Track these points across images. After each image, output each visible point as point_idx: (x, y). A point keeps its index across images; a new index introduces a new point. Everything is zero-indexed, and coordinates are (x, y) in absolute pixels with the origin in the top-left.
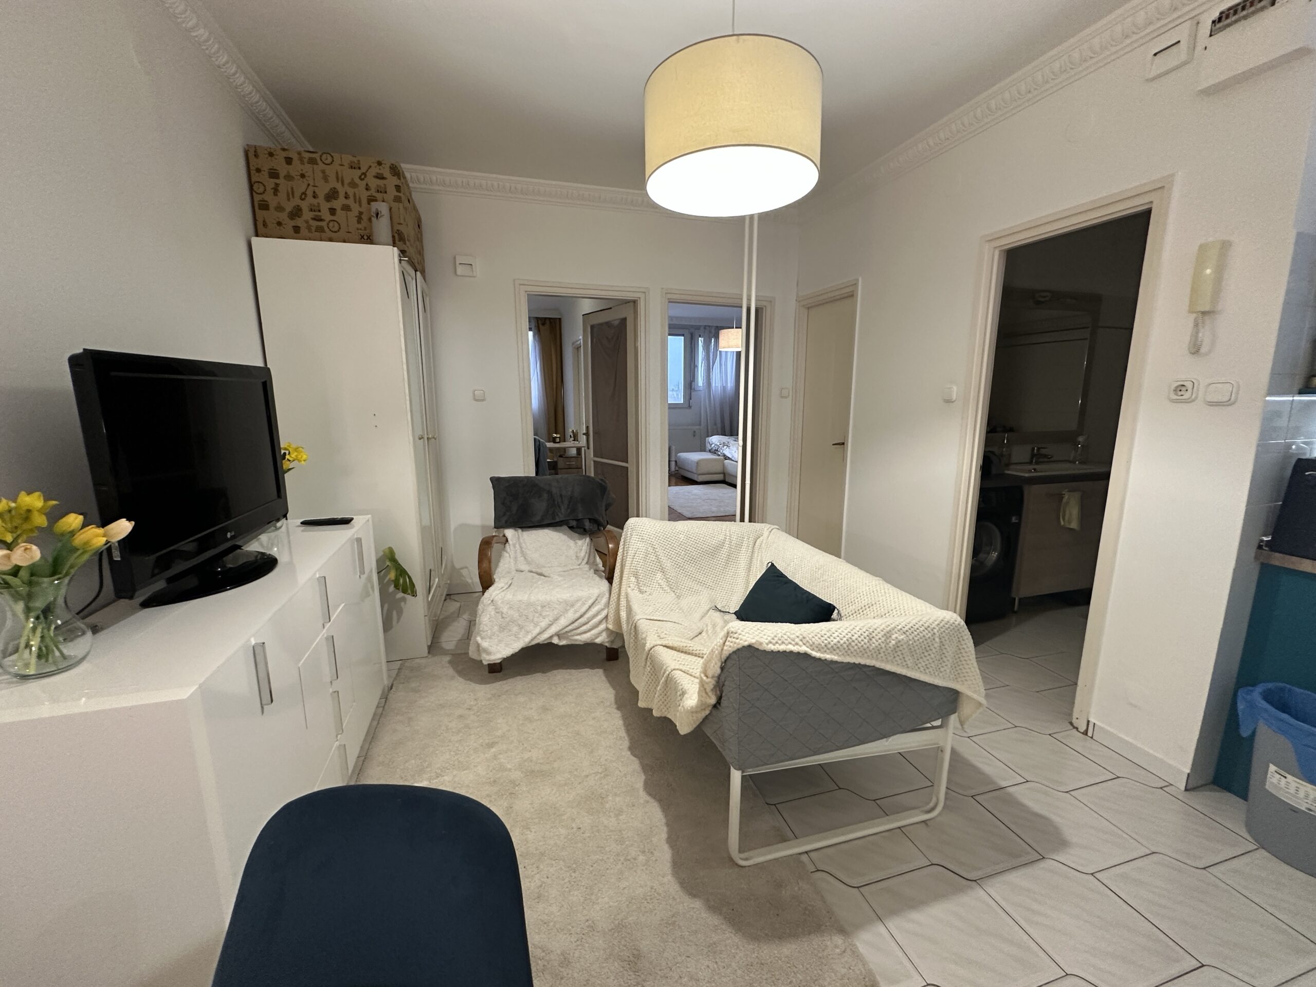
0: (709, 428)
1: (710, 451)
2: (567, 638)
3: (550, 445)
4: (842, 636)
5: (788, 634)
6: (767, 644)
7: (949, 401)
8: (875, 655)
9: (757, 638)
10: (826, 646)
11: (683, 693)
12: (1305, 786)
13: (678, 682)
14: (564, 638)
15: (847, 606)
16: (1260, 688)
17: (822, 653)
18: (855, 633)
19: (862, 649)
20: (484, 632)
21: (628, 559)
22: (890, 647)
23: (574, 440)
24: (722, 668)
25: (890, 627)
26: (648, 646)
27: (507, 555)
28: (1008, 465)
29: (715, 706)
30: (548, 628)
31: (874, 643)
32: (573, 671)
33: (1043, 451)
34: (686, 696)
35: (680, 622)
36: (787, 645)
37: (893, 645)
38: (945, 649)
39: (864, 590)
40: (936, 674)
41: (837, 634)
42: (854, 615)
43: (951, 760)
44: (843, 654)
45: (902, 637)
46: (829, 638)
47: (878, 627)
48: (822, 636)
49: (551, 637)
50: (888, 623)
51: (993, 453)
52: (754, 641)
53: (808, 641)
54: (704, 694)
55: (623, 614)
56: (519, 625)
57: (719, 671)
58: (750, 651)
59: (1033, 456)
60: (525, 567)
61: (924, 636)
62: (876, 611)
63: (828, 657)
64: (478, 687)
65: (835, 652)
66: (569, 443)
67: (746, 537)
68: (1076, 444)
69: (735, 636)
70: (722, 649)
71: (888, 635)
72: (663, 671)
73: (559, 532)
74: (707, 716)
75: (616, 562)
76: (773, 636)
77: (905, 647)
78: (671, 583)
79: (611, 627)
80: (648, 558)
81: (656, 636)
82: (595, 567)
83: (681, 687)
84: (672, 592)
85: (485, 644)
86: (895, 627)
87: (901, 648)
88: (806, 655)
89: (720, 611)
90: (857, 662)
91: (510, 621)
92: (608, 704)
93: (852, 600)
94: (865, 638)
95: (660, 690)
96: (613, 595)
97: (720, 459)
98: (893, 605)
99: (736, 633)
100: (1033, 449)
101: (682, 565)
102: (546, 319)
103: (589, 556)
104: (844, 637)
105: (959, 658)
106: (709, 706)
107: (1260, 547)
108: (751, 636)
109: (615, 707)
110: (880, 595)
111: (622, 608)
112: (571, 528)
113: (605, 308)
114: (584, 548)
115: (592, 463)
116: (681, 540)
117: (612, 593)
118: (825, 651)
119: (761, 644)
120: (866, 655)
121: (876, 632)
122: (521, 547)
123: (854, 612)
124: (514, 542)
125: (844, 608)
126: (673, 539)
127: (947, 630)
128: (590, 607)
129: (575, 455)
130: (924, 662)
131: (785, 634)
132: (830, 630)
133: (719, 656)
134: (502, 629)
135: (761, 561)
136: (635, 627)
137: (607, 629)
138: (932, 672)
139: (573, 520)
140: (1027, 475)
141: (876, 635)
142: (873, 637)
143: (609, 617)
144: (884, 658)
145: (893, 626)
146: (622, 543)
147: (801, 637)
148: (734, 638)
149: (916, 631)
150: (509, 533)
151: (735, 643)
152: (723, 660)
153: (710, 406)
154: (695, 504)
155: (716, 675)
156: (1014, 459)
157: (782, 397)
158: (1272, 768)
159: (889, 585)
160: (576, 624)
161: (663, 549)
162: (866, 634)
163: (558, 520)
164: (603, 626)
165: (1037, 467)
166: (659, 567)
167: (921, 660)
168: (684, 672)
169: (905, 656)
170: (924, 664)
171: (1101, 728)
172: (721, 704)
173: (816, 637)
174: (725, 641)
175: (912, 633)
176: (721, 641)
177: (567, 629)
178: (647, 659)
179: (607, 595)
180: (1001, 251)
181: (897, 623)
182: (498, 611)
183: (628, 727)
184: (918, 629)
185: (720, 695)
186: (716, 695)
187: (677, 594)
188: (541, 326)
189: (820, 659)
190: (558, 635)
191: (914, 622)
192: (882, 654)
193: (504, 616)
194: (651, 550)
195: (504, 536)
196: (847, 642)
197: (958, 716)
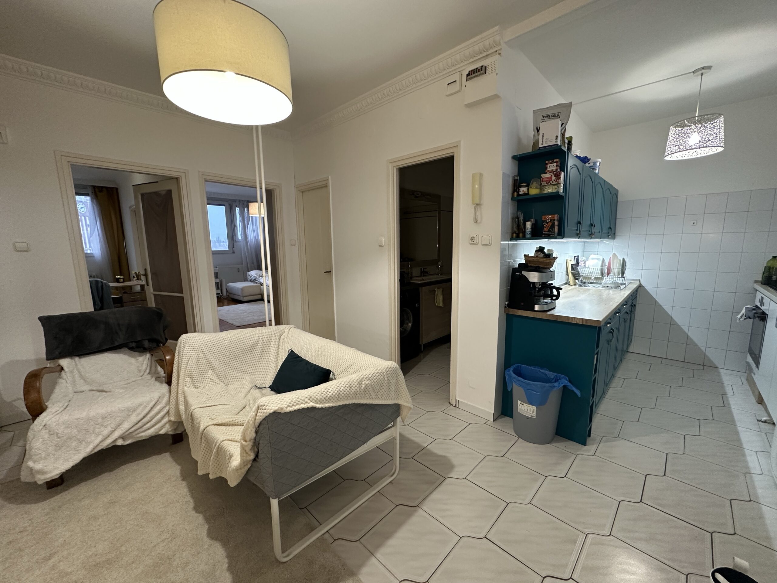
0: (249, 266)
1: (250, 281)
2: (132, 437)
3: (112, 285)
4: (334, 390)
5: (300, 397)
6: (287, 408)
7: (381, 246)
8: (354, 397)
9: (279, 406)
10: (325, 399)
11: (231, 457)
12: (530, 407)
13: (226, 449)
14: (129, 439)
15: (338, 368)
16: (512, 369)
17: (323, 404)
18: (342, 386)
19: (346, 395)
20: (36, 455)
21: (183, 365)
22: (362, 390)
23: (138, 280)
24: (256, 432)
25: (361, 378)
26: (202, 428)
27: (64, 381)
28: (411, 278)
29: (254, 460)
30: (111, 434)
31: (353, 390)
32: (141, 462)
33: (425, 270)
34: (233, 458)
35: (228, 404)
36: (300, 405)
37: (364, 388)
38: (391, 383)
39: (346, 357)
40: (388, 398)
41: (331, 389)
42: (342, 373)
43: (400, 440)
44: (336, 401)
45: (368, 382)
46: (326, 393)
47: (354, 380)
48: (322, 393)
49: (115, 440)
50: (359, 376)
51: (404, 272)
52: (277, 408)
53: (313, 399)
54: (245, 455)
55: (182, 407)
56: (79, 440)
57: (254, 435)
58: (276, 415)
59: (421, 272)
60: (86, 388)
61: (379, 379)
62: (354, 368)
63: (327, 405)
64: (33, 507)
65: (331, 401)
66: (134, 282)
67: (273, 335)
68: (438, 265)
69: (264, 408)
70: (255, 420)
71: (360, 383)
72: (214, 444)
73: (121, 353)
74: (249, 469)
75: (173, 369)
76: (290, 401)
77: (370, 387)
78: (220, 376)
79: (172, 419)
80: (200, 362)
81: (208, 419)
82: (156, 375)
83: (228, 453)
84: (221, 383)
85: (38, 466)
86: (364, 377)
87: (368, 389)
88: (313, 408)
89: (259, 388)
90: (344, 404)
91: (67, 439)
92: (175, 478)
93: (341, 364)
94: (348, 388)
95: (213, 458)
96: (172, 394)
97: (258, 285)
98: (363, 363)
99: (264, 406)
100: (421, 269)
101: (228, 362)
102: (102, 187)
103: (151, 367)
104: (336, 390)
105: (398, 386)
106: (250, 461)
107: (505, 307)
108: (275, 405)
109: (180, 479)
110: (355, 358)
111: (181, 403)
112: (132, 349)
113: (152, 182)
114: (145, 362)
115: (153, 296)
116: (226, 345)
117: (172, 393)
118: (325, 402)
119: (282, 409)
120: (349, 398)
121: (353, 383)
122: (79, 372)
123: (342, 371)
124: (71, 368)
125: (336, 370)
126: (219, 345)
127: (391, 372)
128: (152, 408)
129: (140, 291)
130: (381, 393)
131: (298, 398)
132: (327, 388)
133: (253, 424)
134: (58, 447)
135: (285, 350)
136: (192, 416)
137: (170, 421)
138: (385, 398)
139: (132, 342)
140: (419, 282)
141: (354, 384)
142: (352, 386)
143: (170, 412)
144: (359, 397)
145: (362, 377)
146: (176, 355)
147: (309, 397)
148: (263, 409)
149: (375, 377)
150: (65, 362)
151: (264, 413)
152: (257, 426)
153: (248, 252)
154: (242, 317)
155: (253, 438)
156: (414, 275)
157: (292, 245)
158: (519, 402)
159: (360, 352)
160: (140, 424)
161: (212, 353)
162: (347, 386)
163: (117, 344)
164: (166, 420)
165: (424, 278)
166: (209, 366)
167: (379, 393)
168: (231, 441)
169: (370, 393)
170: (380, 394)
171: (461, 402)
172: (259, 457)
173: (318, 395)
174: (257, 413)
175: (373, 378)
176: (254, 414)
177: (130, 431)
178: (201, 438)
179: (168, 395)
180: (397, 168)
181: (364, 374)
182: (51, 433)
183: (192, 491)
184: (376, 375)
185: (257, 451)
186: (254, 452)
187: (226, 383)
188: (98, 193)
189: (322, 408)
190: (123, 437)
191: (373, 372)
192: (358, 395)
193: (59, 435)
194: (201, 355)
195: (59, 365)
196: (337, 393)
197: (401, 417)
